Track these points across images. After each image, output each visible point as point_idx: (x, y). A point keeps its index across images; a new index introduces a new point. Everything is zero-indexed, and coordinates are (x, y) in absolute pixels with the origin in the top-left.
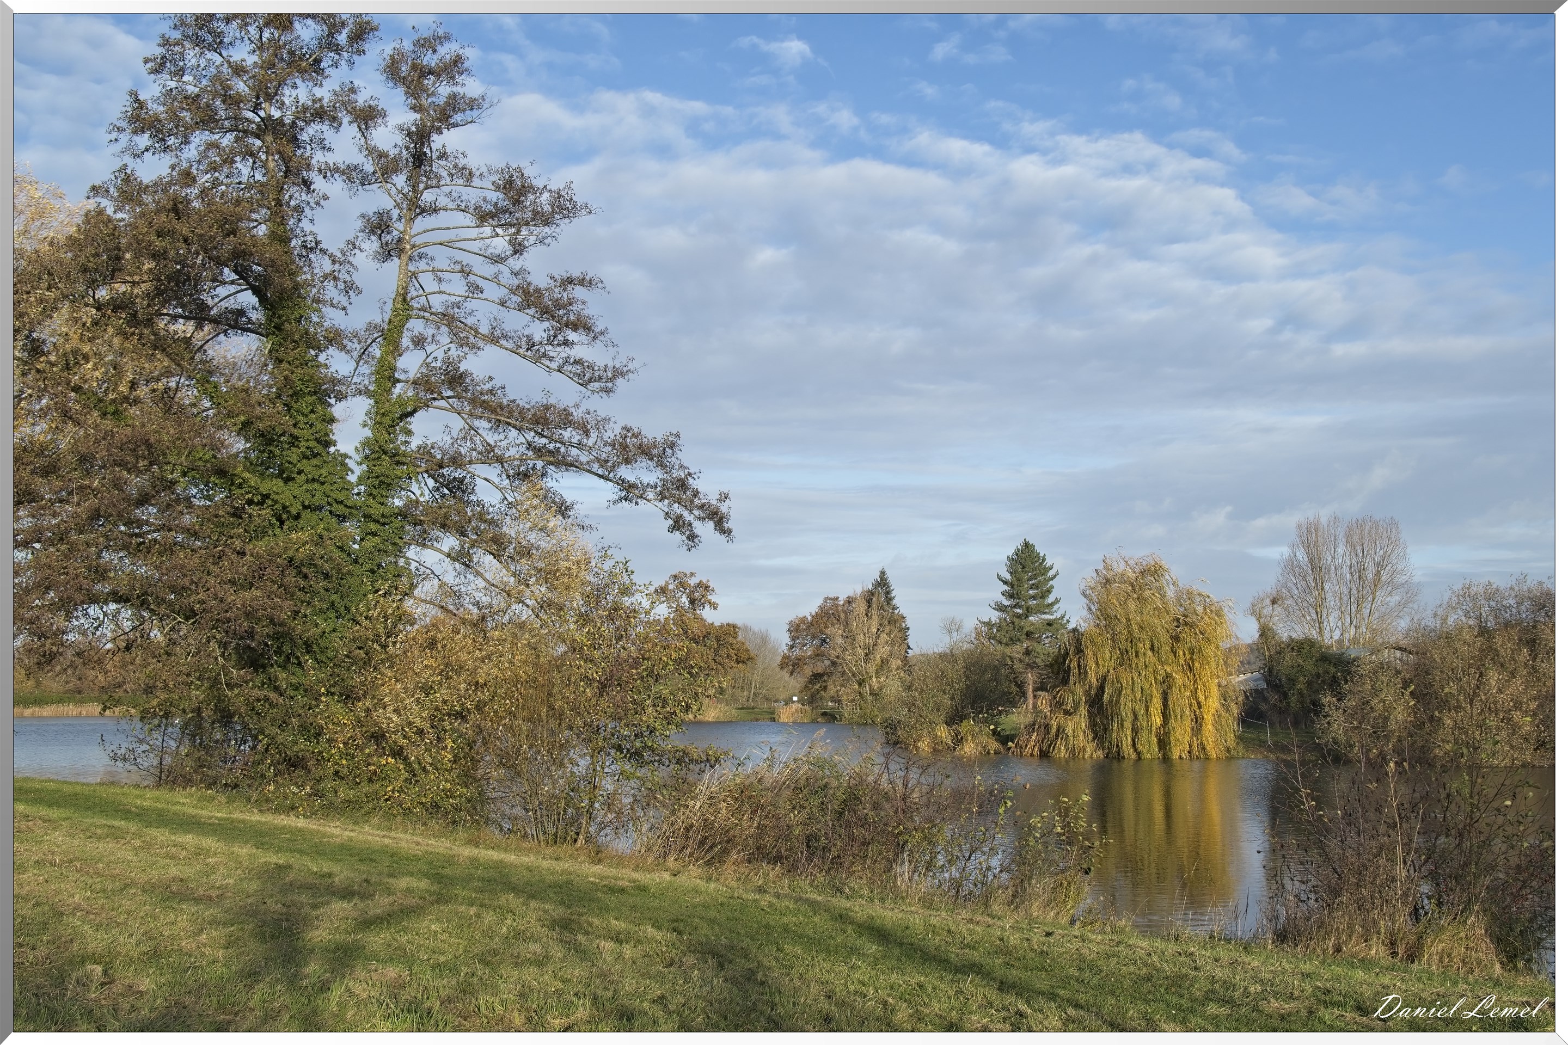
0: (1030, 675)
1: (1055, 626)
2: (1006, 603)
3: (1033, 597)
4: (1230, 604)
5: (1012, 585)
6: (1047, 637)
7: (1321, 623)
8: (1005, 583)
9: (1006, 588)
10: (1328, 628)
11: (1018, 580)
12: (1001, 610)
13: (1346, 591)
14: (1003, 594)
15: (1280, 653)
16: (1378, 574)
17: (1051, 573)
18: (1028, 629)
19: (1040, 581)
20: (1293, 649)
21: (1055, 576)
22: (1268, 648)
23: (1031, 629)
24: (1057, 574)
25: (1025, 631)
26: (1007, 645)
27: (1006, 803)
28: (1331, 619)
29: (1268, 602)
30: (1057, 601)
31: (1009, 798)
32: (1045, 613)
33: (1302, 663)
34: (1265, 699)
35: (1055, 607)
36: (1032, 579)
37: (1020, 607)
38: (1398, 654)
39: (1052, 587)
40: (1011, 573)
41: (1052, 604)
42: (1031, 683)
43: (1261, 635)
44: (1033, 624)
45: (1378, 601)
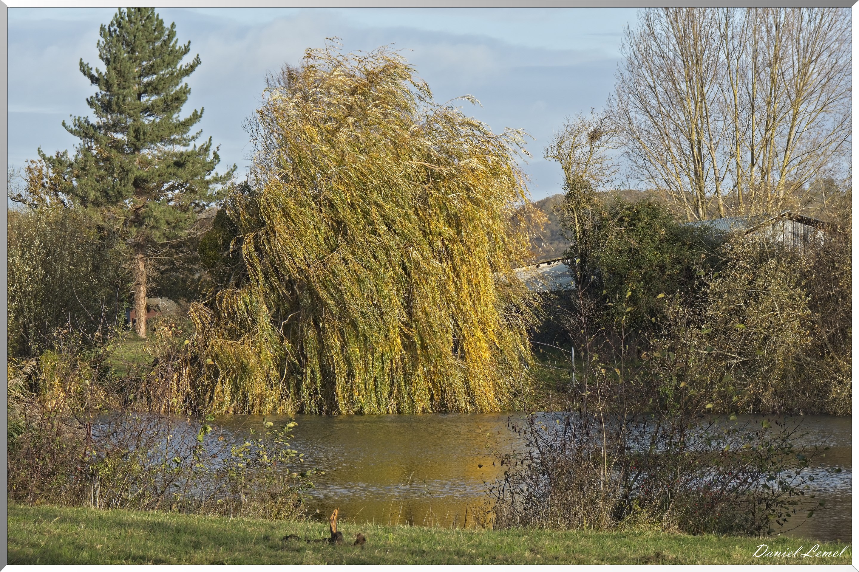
0: (141, 265)
1: (189, 166)
2: (94, 120)
3: (148, 110)
4: (518, 138)
5: (108, 86)
6: (172, 188)
7: (699, 161)
8: (94, 80)
9: (95, 90)
10: (711, 174)
11: (120, 73)
12: (86, 135)
13: (746, 99)
14: (91, 103)
15: (599, 228)
16: (803, 72)
17: (186, 61)
18: (137, 173)
19: (161, 79)
20: (621, 220)
21: (192, 68)
22: (580, 219)
23: (144, 173)
24: (197, 62)
25: (132, 177)
26: (96, 204)
27: (206, 429)
28: (716, 155)
29: (584, 138)
30: (196, 117)
31: (210, 423)
32: (172, 142)
33: (636, 246)
34: (573, 309)
35: (193, 130)
36: (147, 75)
37: (124, 129)
38: (801, 228)
39: (186, 91)
40: (108, 62)
41: (186, 125)
42: (143, 279)
43: (569, 196)
44: (149, 163)
45: (802, 123)
